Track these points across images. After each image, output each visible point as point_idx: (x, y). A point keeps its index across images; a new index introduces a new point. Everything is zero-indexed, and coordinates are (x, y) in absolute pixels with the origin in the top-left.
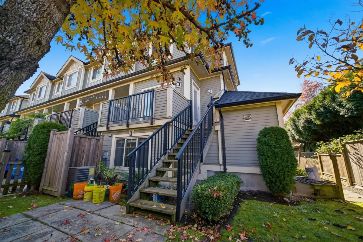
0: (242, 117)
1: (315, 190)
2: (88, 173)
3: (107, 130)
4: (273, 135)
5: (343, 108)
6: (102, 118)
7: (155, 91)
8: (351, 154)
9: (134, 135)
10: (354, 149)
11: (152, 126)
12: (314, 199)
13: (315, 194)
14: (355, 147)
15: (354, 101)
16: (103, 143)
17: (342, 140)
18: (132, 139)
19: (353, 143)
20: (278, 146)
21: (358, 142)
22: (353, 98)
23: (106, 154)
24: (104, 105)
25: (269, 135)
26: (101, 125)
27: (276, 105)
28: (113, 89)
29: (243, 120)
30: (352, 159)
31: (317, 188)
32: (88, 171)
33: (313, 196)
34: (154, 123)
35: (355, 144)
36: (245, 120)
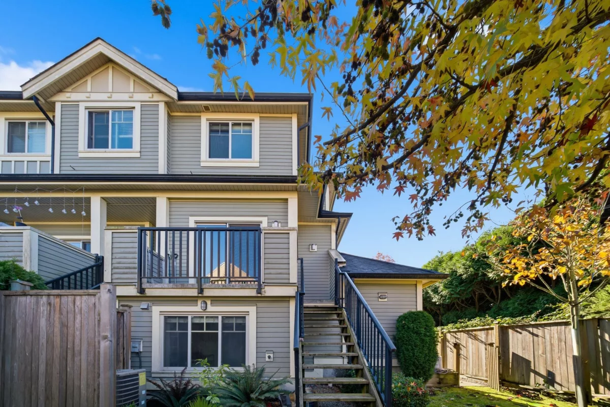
0: (377, 295)
1: (440, 379)
2: (138, 384)
3: (139, 295)
4: (422, 321)
5: (438, 295)
6: (114, 265)
7: (263, 232)
8: (450, 343)
9: (210, 308)
10: (455, 338)
11: (259, 295)
12: (440, 388)
13: (439, 383)
14: (456, 336)
15: (450, 288)
16: (130, 321)
17: (442, 329)
18: (207, 317)
19: (455, 332)
20: (428, 334)
21: (461, 331)
22: (450, 285)
23: (140, 344)
24: (115, 235)
25: (418, 321)
26: (114, 281)
27: (416, 285)
28: (103, 198)
29: (376, 299)
30: (451, 349)
31: (442, 377)
32: (138, 379)
33: (437, 385)
34: (263, 290)
35: (457, 334)
36: (380, 300)
